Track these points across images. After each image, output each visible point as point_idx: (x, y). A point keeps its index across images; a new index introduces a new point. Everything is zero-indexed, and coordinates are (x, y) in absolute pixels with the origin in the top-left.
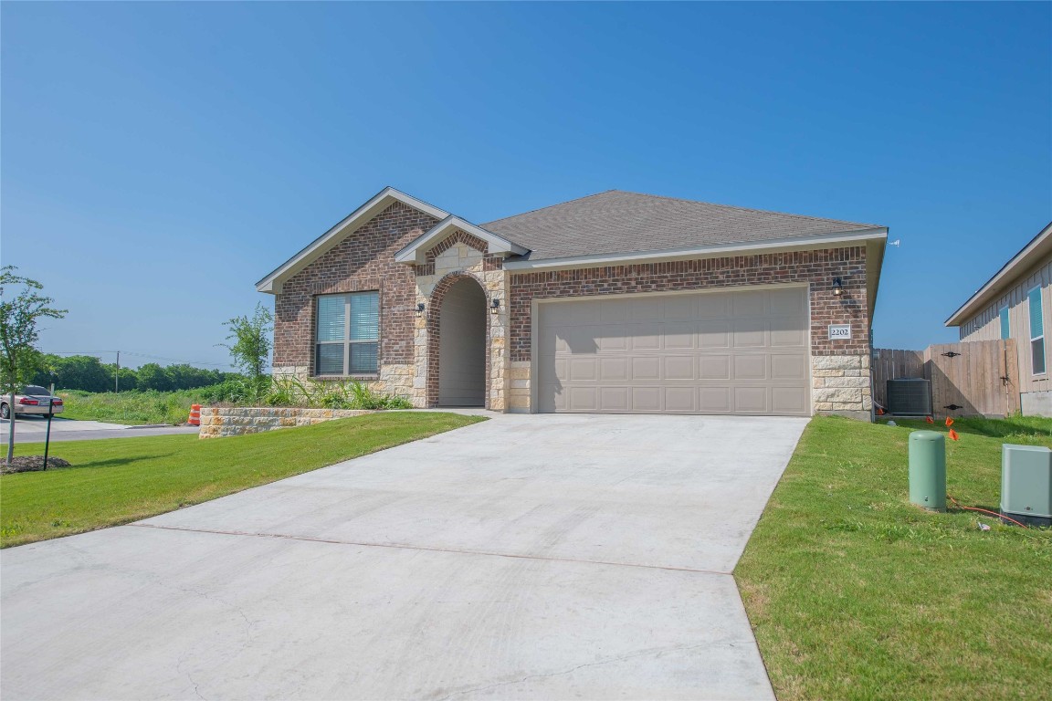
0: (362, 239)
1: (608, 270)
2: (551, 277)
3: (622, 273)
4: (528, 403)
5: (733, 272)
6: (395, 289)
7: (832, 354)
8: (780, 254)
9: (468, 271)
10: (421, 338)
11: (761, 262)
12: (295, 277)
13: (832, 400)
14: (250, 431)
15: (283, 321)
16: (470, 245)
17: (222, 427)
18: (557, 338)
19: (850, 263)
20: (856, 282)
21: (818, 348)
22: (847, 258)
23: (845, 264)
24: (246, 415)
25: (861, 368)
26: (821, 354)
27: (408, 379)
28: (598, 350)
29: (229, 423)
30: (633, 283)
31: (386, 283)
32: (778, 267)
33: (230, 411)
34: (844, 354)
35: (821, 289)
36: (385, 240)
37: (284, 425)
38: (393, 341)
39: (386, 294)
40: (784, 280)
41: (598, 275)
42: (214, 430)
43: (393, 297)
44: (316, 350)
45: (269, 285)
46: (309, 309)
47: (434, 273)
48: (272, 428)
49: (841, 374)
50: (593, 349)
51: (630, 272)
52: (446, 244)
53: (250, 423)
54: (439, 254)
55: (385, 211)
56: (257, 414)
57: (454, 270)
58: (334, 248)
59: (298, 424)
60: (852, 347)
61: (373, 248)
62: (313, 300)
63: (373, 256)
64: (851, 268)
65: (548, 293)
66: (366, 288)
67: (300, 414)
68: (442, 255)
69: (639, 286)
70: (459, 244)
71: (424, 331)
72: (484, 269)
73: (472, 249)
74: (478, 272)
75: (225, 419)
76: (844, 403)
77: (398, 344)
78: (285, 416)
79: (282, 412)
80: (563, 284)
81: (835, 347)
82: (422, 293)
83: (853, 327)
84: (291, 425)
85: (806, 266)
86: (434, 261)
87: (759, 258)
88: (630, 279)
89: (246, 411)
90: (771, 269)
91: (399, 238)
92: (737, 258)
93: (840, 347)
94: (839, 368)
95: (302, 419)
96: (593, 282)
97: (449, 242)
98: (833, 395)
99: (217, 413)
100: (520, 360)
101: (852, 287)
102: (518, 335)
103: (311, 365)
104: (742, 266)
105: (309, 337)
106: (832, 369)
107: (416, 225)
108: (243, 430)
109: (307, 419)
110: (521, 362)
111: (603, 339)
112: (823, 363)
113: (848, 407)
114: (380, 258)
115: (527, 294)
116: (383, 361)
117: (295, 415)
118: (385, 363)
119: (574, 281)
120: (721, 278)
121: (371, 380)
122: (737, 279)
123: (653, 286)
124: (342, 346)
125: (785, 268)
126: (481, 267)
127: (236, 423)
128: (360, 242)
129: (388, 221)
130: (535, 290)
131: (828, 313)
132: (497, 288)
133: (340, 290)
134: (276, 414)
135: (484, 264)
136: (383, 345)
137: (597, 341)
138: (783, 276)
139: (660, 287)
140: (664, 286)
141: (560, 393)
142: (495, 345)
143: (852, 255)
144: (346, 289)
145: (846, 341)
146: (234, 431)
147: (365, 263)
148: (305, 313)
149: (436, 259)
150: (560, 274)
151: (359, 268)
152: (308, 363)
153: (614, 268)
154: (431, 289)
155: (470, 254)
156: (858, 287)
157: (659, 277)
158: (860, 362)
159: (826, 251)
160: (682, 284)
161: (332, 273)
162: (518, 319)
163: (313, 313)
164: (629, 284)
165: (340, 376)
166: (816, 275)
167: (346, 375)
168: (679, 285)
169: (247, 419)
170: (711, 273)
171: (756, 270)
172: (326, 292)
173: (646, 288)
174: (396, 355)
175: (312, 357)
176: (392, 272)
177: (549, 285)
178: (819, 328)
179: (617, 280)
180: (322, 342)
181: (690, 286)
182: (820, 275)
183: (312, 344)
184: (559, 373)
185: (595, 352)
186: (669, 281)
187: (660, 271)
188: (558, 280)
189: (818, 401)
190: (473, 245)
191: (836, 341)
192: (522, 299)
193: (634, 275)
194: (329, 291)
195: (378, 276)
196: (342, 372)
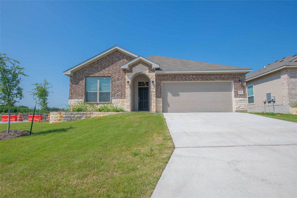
0: (104, 60)
1: (184, 75)
2: (168, 76)
3: (188, 76)
4: (161, 110)
5: (216, 77)
6: (117, 76)
7: (239, 97)
8: (227, 74)
9: (144, 72)
10: (128, 91)
11: (223, 75)
12: (78, 71)
13: (239, 108)
14: (74, 120)
15: (73, 84)
16: (144, 65)
17: (63, 119)
18: (168, 92)
19: (242, 77)
20: (244, 81)
21: (236, 96)
22: (242, 76)
23: (241, 77)
24: (72, 114)
25: (245, 101)
26: (237, 97)
27: (122, 103)
28: (180, 96)
29: (66, 117)
30: (191, 79)
31: (113, 74)
32: (227, 76)
33: (66, 113)
34: (242, 97)
35: (236, 82)
36: (113, 61)
37: (86, 117)
38: (116, 92)
39: (113, 77)
40: (228, 80)
41: (181, 76)
42: (60, 120)
43: (116, 79)
44: (86, 94)
45: (69, 73)
46: (84, 81)
47: (132, 72)
48: (82, 119)
49: (241, 102)
50: (178, 95)
51: (190, 76)
52: (136, 64)
53: (74, 117)
54: (134, 67)
55: (113, 53)
56: (76, 114)
57: (139, 72)
58: (94, 63)
59: (92, 117)
60: (243, 96)
61: (109, 64)
62: (85, 78)
63: (109, 66)
64: (243, 78)
65: (167, 80)
66: (106, 75)
67: (92, 114)
68: (135, 67)
69: (192, 79)
70: (140, 64)
71: (129, 89)
72: (149, 72)
73: (144, 66)
74: (147, 72)
75: (64, 116)
76: (242, 109)
77: (118, 93)
78: (87, 114)
79: (86, 113)
80: (171, 78)
81: (240, 96)
82: (128, 78)
83: (243, 91)
84: (89, 117)
85: (233, 77)
86: (132, 69)
87: (222, 74)
88: (190, 77)
89: (72, 113)
90: (225, 77)
91: (118, 61)
92: (217, 74)
93: (241, 96)
94: (241, 100)
95: (93, 115)
96: (180, 78)
97: (137, 63)
98: (239, 107)
99: (61, 114)
100: (159, 98)
101: (243, 82)
102: (158, 91)
103: (85, 99)
104: (218, 76)
105: (84, 90)
106: (239, 101)
107: (124, 58)
108: (71, 120)
109: (95, 115)
110: (159, 99)
111: (181, 93)
112: (237, 99)
113: (243, 110)
114: (111, 67)
115: (160, 80)
116: (113, 98)
117: (91, 114)
118: (114, 98)
119: (175, 77)
120: (213, 78)
121: (109, 103)
122: (217, 79)
123: (196, 79)
124: (97, 93)
125: (228, 77)
126: (148, 71)
127: (68, 117)
128: (103, 61)
129: (114, 56)
130: (163, 79)
131: (238, 88)
132: (153, 78)
133: (96, 75)
134: (83, 114)
135: (149, 71)
136: (113, 93)
137: (179, 93)
138: (228, 79)
139: (198, 80)
140: (199, 80)
141: (169, 107)
142: (153, 94)
143: (243, 75)
144: (98, 75)
145: (242, 94)
146: (68, 120)
147: (106, 68)
148: (82, 83)
149: (133, 68)
150: (170, 75)
151: (103, 69)
152: (84, 98)
153: (186, 74)
154: (131, 77)
155: (144, 68)
156: (244, 82)
157: (198, 77)
158: (245, 99)
159: (237, 74)
160: (204, 80)
161: (93, 70)
162: (158, 87)
163: (85, 82)
164: (190, 79)
165: (96, 102)
166: (235, 79)
167: (98, 102)
168: (203, 80)
169: (72, 116)
170: (211, 77)
171: (222, 77)
172: (91, 76)
173: (194, 80)
174: (117, 96)
175: (85, 96)
176: (116, 71)
177: (167, 78)
178: (236, 91)
179: (187, 77)
180: (89, 92)
181: (206, 80)
182: (236, 79)
183: (85, 92)
184: (169, 102)
185: (179, 96)
186: (200, 78)
187: (198, 76)
188: (170, 77)
189: (236, 108)
190: (145, 65)
191: (240, 94)
192: (159, 81)
193: (191, 76)
194: (92, 75)
195: (110, 72)
196: (97, 101)
